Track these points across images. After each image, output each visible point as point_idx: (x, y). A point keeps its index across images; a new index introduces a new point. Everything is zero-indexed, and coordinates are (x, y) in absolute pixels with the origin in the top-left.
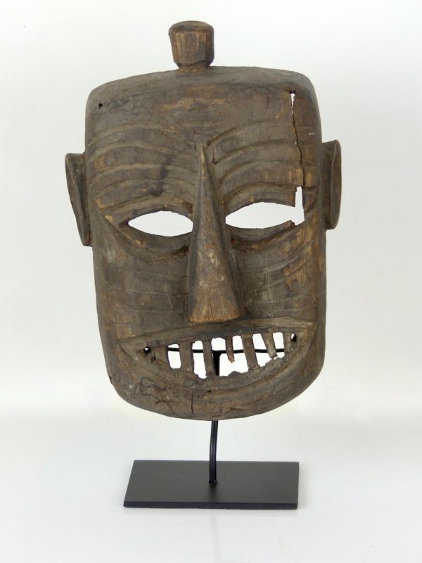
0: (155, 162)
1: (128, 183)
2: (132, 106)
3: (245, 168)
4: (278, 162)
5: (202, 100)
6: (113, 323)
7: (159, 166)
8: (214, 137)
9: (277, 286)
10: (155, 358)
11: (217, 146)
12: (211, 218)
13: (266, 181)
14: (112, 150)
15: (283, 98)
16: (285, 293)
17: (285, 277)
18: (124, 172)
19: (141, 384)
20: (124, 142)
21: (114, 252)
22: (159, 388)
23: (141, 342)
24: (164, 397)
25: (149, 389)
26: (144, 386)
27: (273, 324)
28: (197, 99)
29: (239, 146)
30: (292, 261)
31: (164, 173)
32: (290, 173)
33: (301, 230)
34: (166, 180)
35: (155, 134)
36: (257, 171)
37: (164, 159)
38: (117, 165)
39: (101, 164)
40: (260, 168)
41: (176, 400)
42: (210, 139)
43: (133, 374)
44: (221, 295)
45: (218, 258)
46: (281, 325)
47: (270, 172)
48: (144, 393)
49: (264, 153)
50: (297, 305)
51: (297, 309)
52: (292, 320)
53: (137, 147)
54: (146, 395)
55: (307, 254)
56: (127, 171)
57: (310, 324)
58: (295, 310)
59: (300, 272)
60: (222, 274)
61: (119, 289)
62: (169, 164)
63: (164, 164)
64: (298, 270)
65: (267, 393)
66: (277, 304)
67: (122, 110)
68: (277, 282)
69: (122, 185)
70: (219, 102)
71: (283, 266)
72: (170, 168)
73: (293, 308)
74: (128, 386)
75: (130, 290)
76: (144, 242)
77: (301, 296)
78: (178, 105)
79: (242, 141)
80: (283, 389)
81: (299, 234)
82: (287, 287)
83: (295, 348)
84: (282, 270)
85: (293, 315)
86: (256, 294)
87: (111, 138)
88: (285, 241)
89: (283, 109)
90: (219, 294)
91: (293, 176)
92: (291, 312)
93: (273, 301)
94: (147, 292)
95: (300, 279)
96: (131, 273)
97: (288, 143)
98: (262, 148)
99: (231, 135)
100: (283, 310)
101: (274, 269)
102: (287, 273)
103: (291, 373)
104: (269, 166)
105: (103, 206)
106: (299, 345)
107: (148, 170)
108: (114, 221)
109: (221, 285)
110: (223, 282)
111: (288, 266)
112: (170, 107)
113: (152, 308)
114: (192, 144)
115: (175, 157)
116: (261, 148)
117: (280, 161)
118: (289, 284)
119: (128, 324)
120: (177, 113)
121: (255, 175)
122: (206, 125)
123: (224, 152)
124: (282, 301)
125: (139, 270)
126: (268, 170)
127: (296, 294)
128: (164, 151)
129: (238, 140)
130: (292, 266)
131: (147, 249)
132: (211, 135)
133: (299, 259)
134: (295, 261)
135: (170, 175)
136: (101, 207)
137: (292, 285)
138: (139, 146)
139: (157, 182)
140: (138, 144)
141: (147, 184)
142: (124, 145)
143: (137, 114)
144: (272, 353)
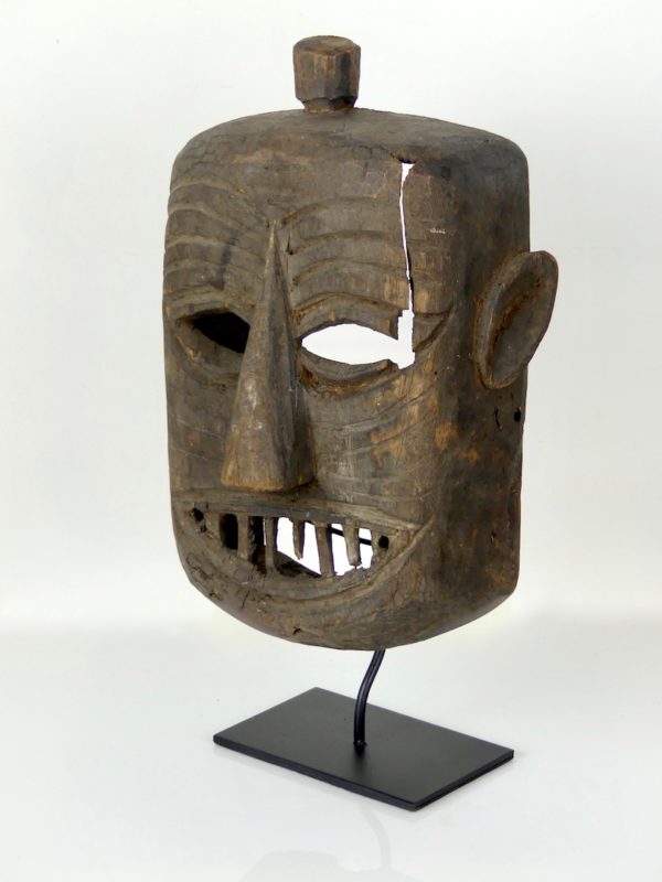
0: (218, 238)
3: (327, 266)
4: (371, 267)
5: (283, 155)
7: (223, 245)
8: (292, 213)
9: (361, 456)
10: (205, 528)
11: (293, 227)
12: (262, 333)
13: (351, 291)
15: (388, 168)
16: (371, 470)
17: (372, 444)
18: (184, 246)
19: (188, 562)
20: (188, 202)
22: (204, 572)
23: (190, 500)
24: (213, 589)
25: (196, 572)
26: (191, 566)
27: (356, 514)
28: (278, 153)
29: (320, 233)
30: (385, 422)
31: (226, 257)
32: (387, 286)
33: (402, 377)
34: (229, 268)
35: (221, 197)
36: (339, 275)
37: (228, 236)
38: (180, 235)
40: (345, 270)
41: (225, 596)
42: (286, 216)
44: (252, 451)
45: (259, 394)
46: (365, 519)
47: (359, 279)
48: (193, 576)
49: (353, 249)
50: (387, 493)
51: (386, 498)
52: (381, 514)
53: (200, 213)
55: (411, 416)
56: (188, 245)
57: (410, 526)
58: (385, 499)
59: (397, 443)
60: (260, 420)
62: (233, 244)
63: (228, 243)
64: (394, 438)
65: (339, 618)
66: (359, 485)
68: (362, 450)
69: (182, 264)
70: (303, 162)
71: (371, 427)
73: (381, 495)
75: (180, 422)
76: (199, 353)
77: (394, 480)
78: (253, 158)
79: (324, 225)
80: (363, 617)
81: (397, 382)
82: (375, 461)
83: (381, 558)
84: (368, 434)
85: (380, 505)
86: (332, 462)
88: (375, 389)
89: (384, 186)
90: (250, 448)
91: (392, 291)
92: (377, 501)
93: (353, 479)
94: (197, 429)
95: (395, 454)
97: (388, 239)
98: (350, 240)
99: (313, 214)
100: (366, 495)
101: (359, 430)
102: (375, 441)
103: (375, 595)
104: (356, 269)
106: (388, 555)
109: (255, 436)
110: (260, 431)
111: (377, 430)
112: (244, 160)
113: (201, 453)
114: (264, 218)
115: (242, 234)
116: (348, 241)
117: (373, 264)
118: (378, 458)
120: (249, 170)
121: (338, 280)
122: (285, 194)
123: (301, 237)
124: (367, 481)
125: (189, 394)
126: (354, 276)
127: (387, 475)
128: (230, 224)
129: (319, 223)
130: (383, 430)
131: (200, 364)
132: (288, 210)
133: (396, 421)
134: (389, 423)
135: (233, 261)
137: (382, 459)
138: (202, 210)
139: (218, 267)
140: (202, 208)
141: (206, 270)
142: (188, 207)
143: (206, 163)
144: (352, 557)
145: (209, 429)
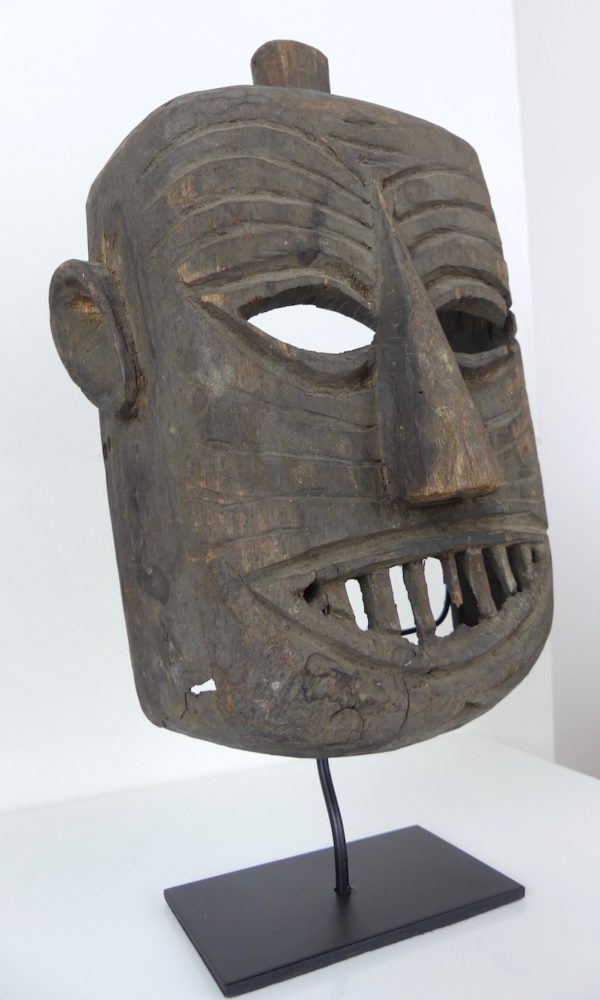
0: (300, 196)
1: (252, 229)
5: (362, 111)
7: (307, 204)
8: (393, 173)
9: (506, 455)
10: (328, 607)
11: (398, 189)
13: (473, 266)
14: (210, 164)
16: (517, 469)
17: (514, 439)
19: (306, 672)
20: (235, 149)
21: (229, 370)
22: (344, 674)
23: (299, 572)
24: (355, 695)
25: (325, 681)
26: (314, 676)
29: (429, 199)
31: (318, 218)
36: (459, 247)
37: (315, 193)
38: (225, 192)
39: (184, 193)
40: (464, 243)
41: (380, 697)
42: (386, 176)
43: (287, 650)
48: (309, 694)
53: (263, 162)
54: (314, 698)
62: (324, 204)
63: (315, 202)
66: (511, 489)
68: (506, 448)
69: (237, 233)
71: (509, 419)
73: (529, 496)
74: (268, 687)
75: (271, 454)
78: (326, 108)
79: (433, 190)
82: (519, 458)
84: (509, 428)
87: (206, 141)
94: (307, 457)
96: (271, 413)
99: (416, 176)
100: (518, 500)
101: (500, 424)
102: (515, 434)
104: (473, 241)
105: (197, 275)
107: (288, 208)
108: (225, 303)
111: (514, 422)
115: (333, 192)
116: (457, 210)
118: (520, 454)
119: (268, 531)
121: (458, 252)
122: (377, 152)
123: (409, 201)
124: (516, 483)
126: (473, 249)
129: (427, 187)
132: (387, 170)
135: (328, 223)
136: (188, 280)
137: (523, 456)
138: (267, 159)
139: (306, 231)
140: (263, 156)
142: (237, 156)
144: (511, 583)
145: (329, 454)
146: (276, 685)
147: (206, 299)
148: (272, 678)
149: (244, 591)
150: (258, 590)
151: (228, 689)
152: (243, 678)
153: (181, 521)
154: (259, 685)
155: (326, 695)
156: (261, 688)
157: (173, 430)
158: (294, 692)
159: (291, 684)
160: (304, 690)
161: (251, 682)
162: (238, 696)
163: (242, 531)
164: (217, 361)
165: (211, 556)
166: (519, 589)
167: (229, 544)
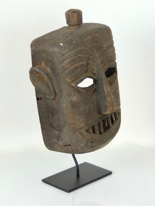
1: (79, 70)
2: (75, 42)
4: (112, 53)
6: (75, 123)
7: (86, 62)
9: (115, 96)
10: (89, 132)
11: (99, 51)
14: (72, 59)
17: (116, 92)
18: (77, 66)
19: (87, 143)
20: (75, 55)
21: (76, 97)
22: (92, 142)
24: (93, 145)
25: (89, 143)
28: (92, 35)
30: (116, 86)
31: (88, 64)
34: (88, 66)
35: (84, 50)
37: (87, 59)
38: (74, 65)
39: (68, 66)
40: (109, 56)
41: (96, 145)
42: (97, 49)
49: (110, 50)
50: (119, 101)
56: (78, 66)
58: (119, 103)
61: (78, 110)
62: (89, 60)
67: (72, 44)
72: (89, 62)
75: (82, 109)
78: (88, 39)
79: (105, 47)
84: (115, 90)
87: (71, 55)
94: (87, 109)
99: (102, 46)
107: (84, 64)
108: (75, 85)
111: (116, 88)
112: (86, 40)
113: (89, 114)
114: (93, 52)
115: (90, 57)
119: (82, 122)
120: (88, 42)
124: (116, 101)
125: (85, 101)
126: (111, 56)
127: (118, 97)
128: (87, 56)
131: (86, 93)
132: (97, 47)
135: (89, 64)
136: (69, 81)
137: (117, 94)
138: (80, 56)
139: (86, 67)
140: (80, 55)
141: (84, 69)
142: (76, 57)
143: (78, 44)
144: (114, 119)
145: (90, 107)
146: (82, 145)
147: (72, 85)
148: (82, 144)
149: (78, 131)
150: (80, 131)
151: (74, 146)
152: (77, 144)
153: (66, 120)
154: (79, 145)
155: (89, 146)
156: (79, 146)
157: (65, 105)
158: (84, 146)
159: (84, 144)
160: (86, 145)
161: (78, 144)
162: (75, 147)
163: (78, 122)
164: (74, 95)
165: (72, 126)
166: (116, 120)
167: (75, 124)
